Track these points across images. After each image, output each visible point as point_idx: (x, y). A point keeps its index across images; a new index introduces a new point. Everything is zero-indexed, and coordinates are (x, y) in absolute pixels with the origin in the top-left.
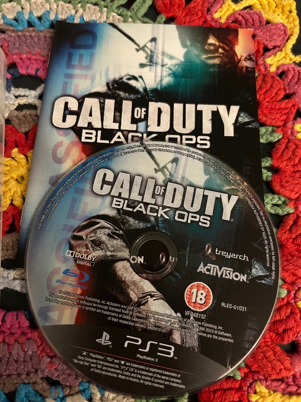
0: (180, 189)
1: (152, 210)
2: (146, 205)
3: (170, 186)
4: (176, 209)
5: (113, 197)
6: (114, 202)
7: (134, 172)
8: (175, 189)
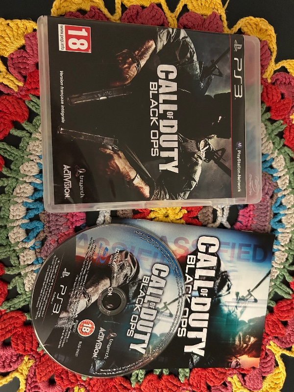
0: (152, 318)
1: (140, 301)
2: (144, 297)
3: (154, 312)
4: (139, 316)
5: (151, 277)
6: (147, 277)
7: (165, 290)
8: (152, 315)
